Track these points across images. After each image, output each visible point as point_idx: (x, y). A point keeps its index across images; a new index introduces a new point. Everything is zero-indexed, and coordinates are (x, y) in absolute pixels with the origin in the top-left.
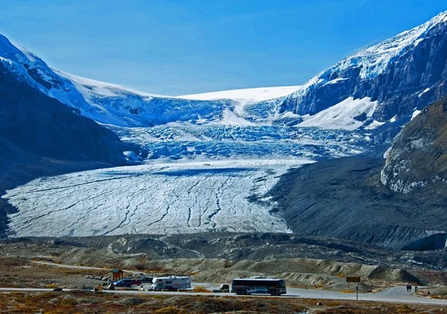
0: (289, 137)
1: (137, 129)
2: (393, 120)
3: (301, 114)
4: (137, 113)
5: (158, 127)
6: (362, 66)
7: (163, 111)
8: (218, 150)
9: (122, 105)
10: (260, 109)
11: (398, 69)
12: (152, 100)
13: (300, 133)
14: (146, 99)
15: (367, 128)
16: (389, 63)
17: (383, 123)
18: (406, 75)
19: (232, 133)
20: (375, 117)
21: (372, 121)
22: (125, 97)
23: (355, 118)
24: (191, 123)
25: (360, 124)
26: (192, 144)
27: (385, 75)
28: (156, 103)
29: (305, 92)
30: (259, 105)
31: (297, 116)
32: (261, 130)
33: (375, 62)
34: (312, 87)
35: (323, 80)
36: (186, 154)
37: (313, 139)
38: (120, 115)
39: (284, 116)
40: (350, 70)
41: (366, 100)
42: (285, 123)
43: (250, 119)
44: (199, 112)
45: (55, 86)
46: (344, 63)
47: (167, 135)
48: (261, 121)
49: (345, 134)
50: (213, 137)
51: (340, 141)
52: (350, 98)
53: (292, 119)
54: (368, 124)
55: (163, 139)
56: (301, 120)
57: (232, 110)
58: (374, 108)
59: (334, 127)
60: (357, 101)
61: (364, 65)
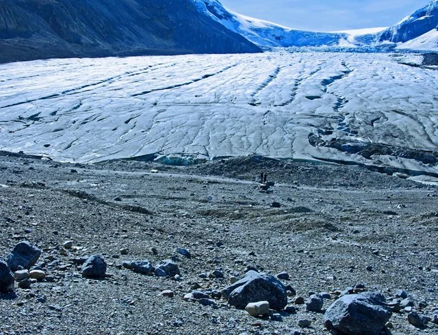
3: (394, 41)
4: (279, 39)
5: (293, 47)
7: (297, 39)
9: (270, 33)
12: (291, 31)
14: (287, 31)
19: (345, 50)
22: (273, 28)
23: (437, 43)
24: (317, 46)
28: (293, 34)
29: (399, 26)
30: (365, 36)
31: (392, 43)
32: (367, 50)
34: (405, 23)
35: (413, 17)
39: (382, 43)
40: (435, 9)
42: (384, 48)
43: (358, 45)
44: (322, 40)
45: (225, 18)
48: (366, 46)
52: (434, 30)
53: (389, 45)
56: (396, 45)
57: (346, 39)
59: (422, 49)
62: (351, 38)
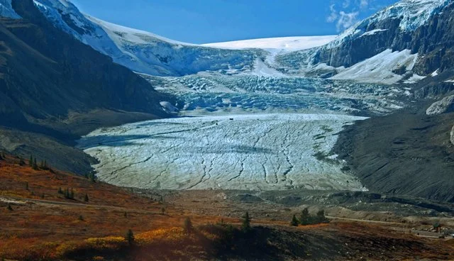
0: (324, 90)
1: (169, 79)
2: (434, 74)
3: (335, 66)
4: (166, 62)
5: (190, 76)
6: (402, 17)
7: (192, 60)
8: (253, 103)
9: (152, 53)
10: (291, 60)
11: (442, 21)
12: (182, 49)
13: (336, 86)
14: (176, 47)
15: (406, 82)
16: (432, 14)
17: (423, 77)
18: (451, 27)
19: (265, 84)
20: (415, 70)
21: (411, 75)
22: (155, 44)
23: (393, 71)
24: (221, 73)
25: (399, 77)
26: (227, 96)
27: (428, 26)
28: (186, 52)
29: (340, 44)
30: (292, 55)
31: (330, 68)
32: (296, 82)
33: (416, 12)
34: (347, 38)
35: (359, 30)
36: (221, 106)
37: (350, 92)
38: (150, 63)
39: (317, 68)
40: (389, 20)
41: (406, 52)
42: (319, 75)
43: (282, 71)
44: (229, 62)
45: (88, 32)
46: (383, 13)
47: (199, 85)
48: (293, 73)
49: (383, 88)
50: (246, 89)
51: (378, 95)
52: (388, 50)
53: (326, 71)
54: (407, 77)
55: (195, 89)
56: (336, 73)
57: (263, 60)
58: (414, 60)
59: (371, 81)
60: (397, 54)
61: (405, 16)
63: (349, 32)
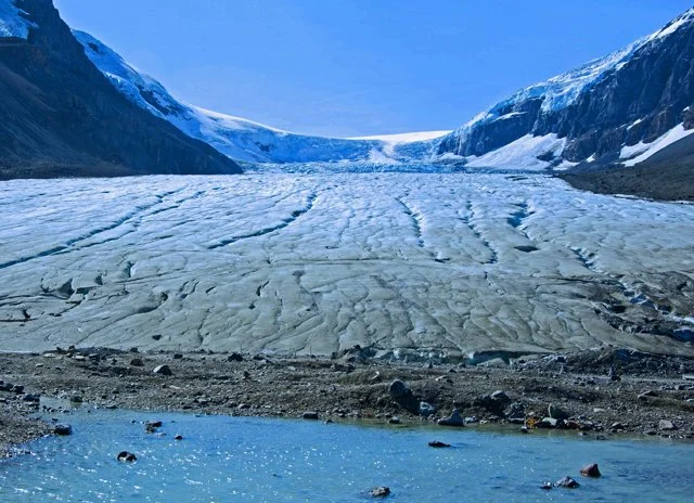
1: (266, 165)
2: (590, 159)
3: (463, 154)
4: (268, 150)
5: (292, 164)
7: (298, 149)
9: (251, 140)
10: (417, 150)
11: (595, 99)
12: (287, 137)
14: (279, 135)
15: (555, 169)
16: (582, 92)
17: (575, 164)
18: (607, 105)
19: (382, 170)
20: (566, 155)
21: (561, 161)
22: (255, 131)
23: (538, 158)
24: (332, 162)
25: (546, 164)
27: (577, 106)
28: (291, 140)
29: (470, 130)
30: (414, 145)
31: (459, 157)
32: (420, 168)
33: (561, 91)
34: (479, 123)
35: (493, 114)
39: (443, 158)
40: (528, 102)
41: (551, 136)
42: (446, 164)
43: (402, 160)
44: (341, 152)
46: (521, 94)
48: (415, 163)
52: (528, 135)
53: (454, 160)
54: (556, 164)
56: (466, 162)
57: (380, 150)
58: (563, 145)
59: (512, 167)
60: (539, 139)
61: (547, 96)
62: (388, 150)
63: (480, 117)
